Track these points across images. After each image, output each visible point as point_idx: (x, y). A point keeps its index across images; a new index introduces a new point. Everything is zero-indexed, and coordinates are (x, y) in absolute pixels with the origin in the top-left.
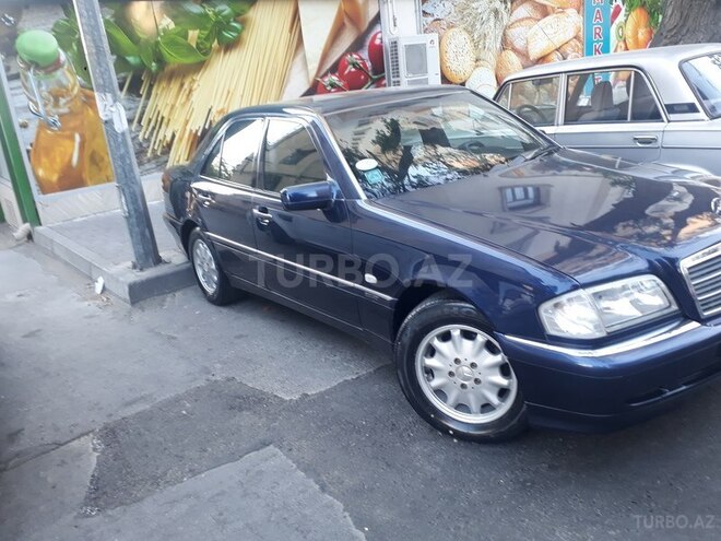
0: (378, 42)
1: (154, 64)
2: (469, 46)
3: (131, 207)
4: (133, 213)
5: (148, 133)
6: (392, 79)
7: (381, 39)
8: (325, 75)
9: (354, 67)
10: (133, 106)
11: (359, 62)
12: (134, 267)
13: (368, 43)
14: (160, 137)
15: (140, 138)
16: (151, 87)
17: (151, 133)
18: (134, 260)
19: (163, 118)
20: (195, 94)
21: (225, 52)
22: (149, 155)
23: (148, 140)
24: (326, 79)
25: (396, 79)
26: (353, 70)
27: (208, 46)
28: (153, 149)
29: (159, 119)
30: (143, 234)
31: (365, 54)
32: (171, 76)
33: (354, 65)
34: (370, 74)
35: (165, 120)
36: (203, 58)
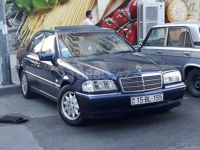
0: (134, 4)
1: (29, 8)
2: (184, 9)
3: (4, 62)
4: (4, 64)
5: (22, 36)
6: (140, 22)
7: (137, 3)
8: (107, 18)
9: (121, 15)
10: (17, 24)
11: (124, 13)
12: (2, 84)
13: (129, 5)
14: (28, 38)
15: (19, 38)
16: (26, 17)
17: (24, 37)
18: (2, 81)
19: (30, 31)
20: (45, 22)
21: (61, 5)
22: (21, 45)
23: (22, 39)
24: (107, 20)
25: (141, 22)
26: (121, 16)
27: (54, 2)
28: (24, 43)
29: (28, 31)
30: (7, 72)
31: (127, 10)
32: (36, 13)
33: (121, 14)
34: (129, 18)
35: (31, 32)
36: (51, 7)
